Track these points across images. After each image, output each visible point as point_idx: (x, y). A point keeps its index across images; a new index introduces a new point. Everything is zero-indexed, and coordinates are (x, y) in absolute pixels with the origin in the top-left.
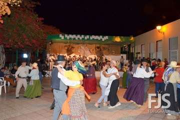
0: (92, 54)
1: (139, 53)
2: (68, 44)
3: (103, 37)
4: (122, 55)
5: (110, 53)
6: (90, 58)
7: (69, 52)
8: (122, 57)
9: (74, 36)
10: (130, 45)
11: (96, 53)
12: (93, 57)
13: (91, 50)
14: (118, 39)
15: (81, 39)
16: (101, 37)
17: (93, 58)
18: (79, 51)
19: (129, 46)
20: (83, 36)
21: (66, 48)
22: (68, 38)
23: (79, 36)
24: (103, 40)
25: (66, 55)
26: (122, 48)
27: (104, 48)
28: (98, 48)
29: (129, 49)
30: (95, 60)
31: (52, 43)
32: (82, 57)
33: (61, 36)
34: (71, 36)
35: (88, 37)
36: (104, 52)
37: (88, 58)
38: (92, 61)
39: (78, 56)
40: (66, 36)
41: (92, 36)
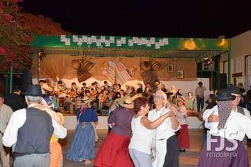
0: (132, 77)
1: (240, 75)
2: (80, 57)
3: (157, 41)
4: (199, 80)
5: (174, 75)
6: (128, 88)
7: (83, 74)
8: (200, 84)
9: (93, 39)
10: (218, 56)
11: (142, 75)
12: (135, 84)
13: (131, 70)
14: (190, 45)
15: (108, 45)
16: (153, 40)
17: (137, 87)
18: (104, 72)
19: (216, 59)
20: (112, 39)
21: (76, 65)
22: (80, 43)
23: (103, 39)
24: (158, 47)
25: (76, 80)
26: (199, 65)
27: (159, 65)
28: (146, 64)
29: (217, 67)
30: (140, 91)
31: (44, 55)
32: (110, 84)
33: (63, 38)
34: (85, 39)
35: (123, 40)
36: (159, 73)
37: (123, 87)
38: (133, 93)
39: (101, 84)
40: (75, 38)
41: (134, 38)
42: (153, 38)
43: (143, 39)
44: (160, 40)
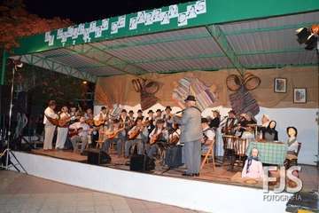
0: (214, 102)
3: (182, 10)
7: (147, 101)
11: (231, 98)
13: (211, 91)
16: (174, 9)
20: (105, 23)
21: (137, 86)
23: (93, 26)
35: (122, 20)
40: (60, 32)
41: (139, 13)
42: (175, 6)
43: (155, 12)
44: (189, 7)
